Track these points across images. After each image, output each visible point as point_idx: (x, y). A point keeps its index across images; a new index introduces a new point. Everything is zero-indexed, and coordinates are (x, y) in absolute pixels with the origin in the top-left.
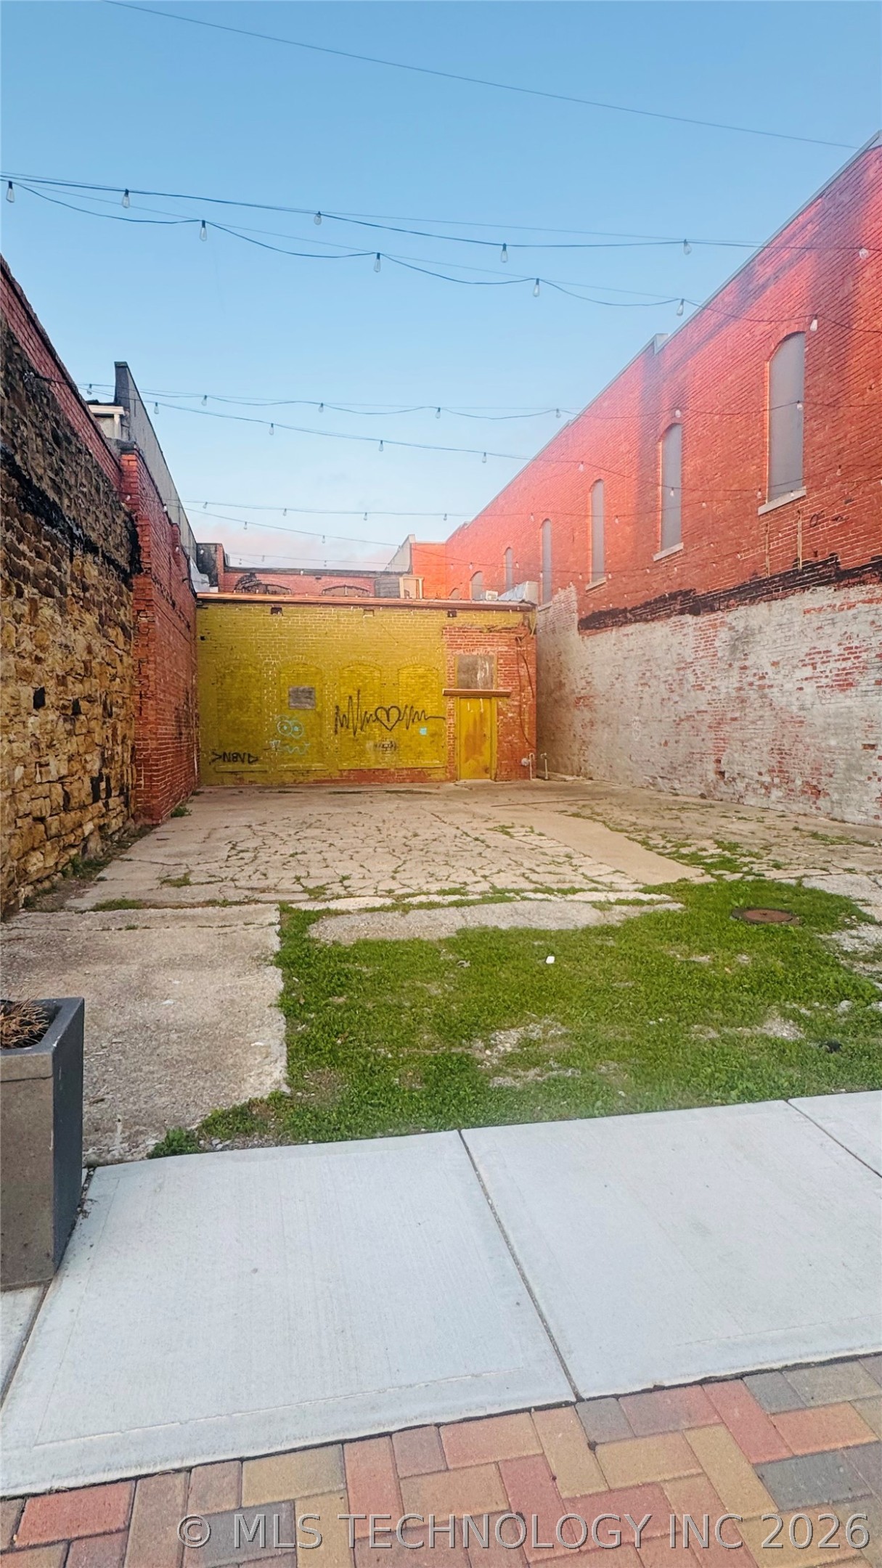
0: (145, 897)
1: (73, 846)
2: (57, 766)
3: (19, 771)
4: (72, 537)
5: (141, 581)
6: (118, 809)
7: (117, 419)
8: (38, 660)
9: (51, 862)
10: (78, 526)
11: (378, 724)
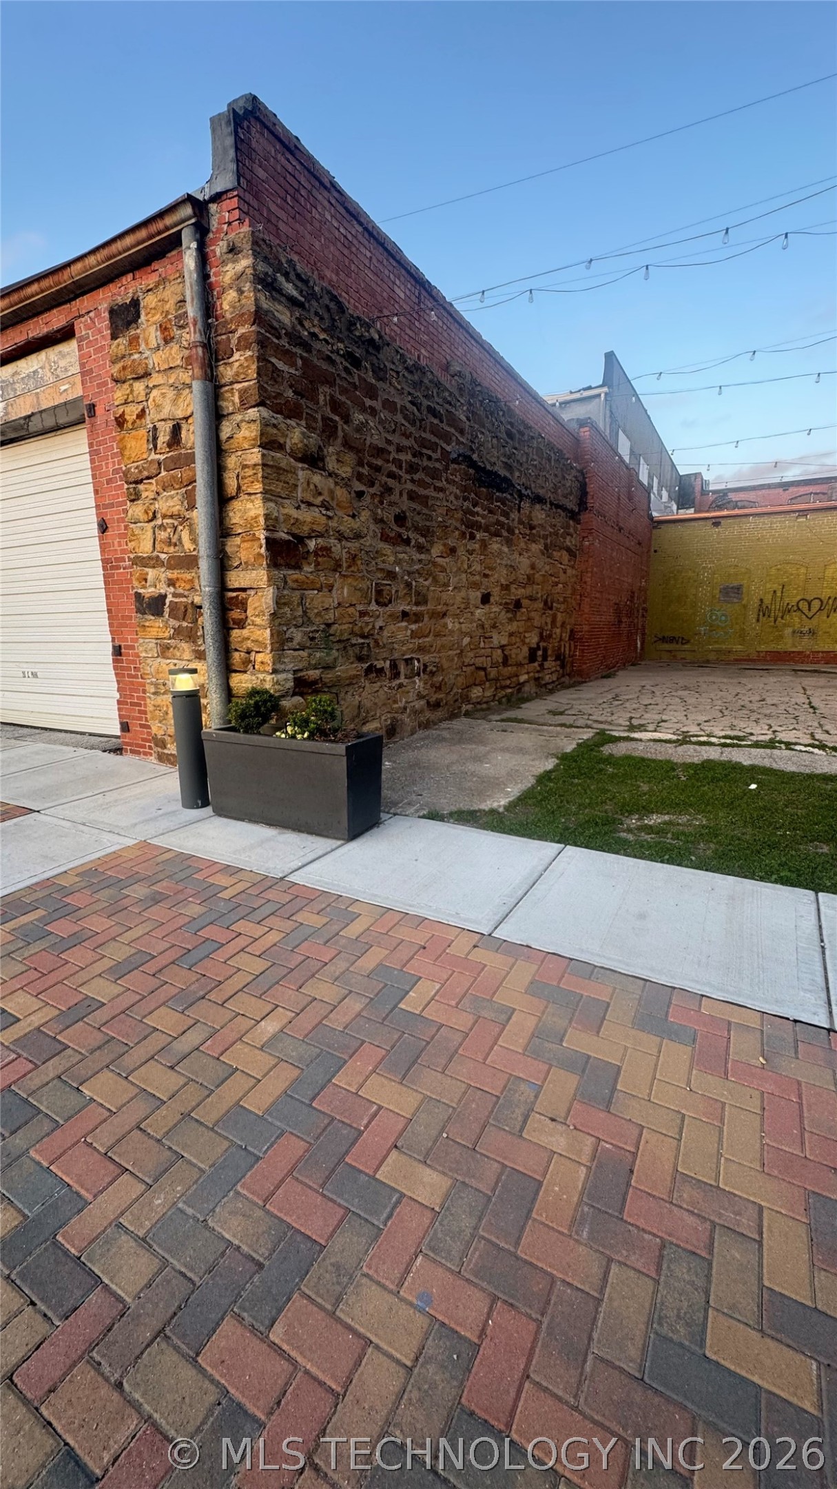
0: (536, 719)
1: (508, 687)
2: (498, 639)
3: (466, 640)
4: (521, 496)
5: (587, 516)
6: (554, 669)
7: (603, 395)
8: (486, 576)
9: (488, 694)
10: (526, 488)
11: (799, 613)
